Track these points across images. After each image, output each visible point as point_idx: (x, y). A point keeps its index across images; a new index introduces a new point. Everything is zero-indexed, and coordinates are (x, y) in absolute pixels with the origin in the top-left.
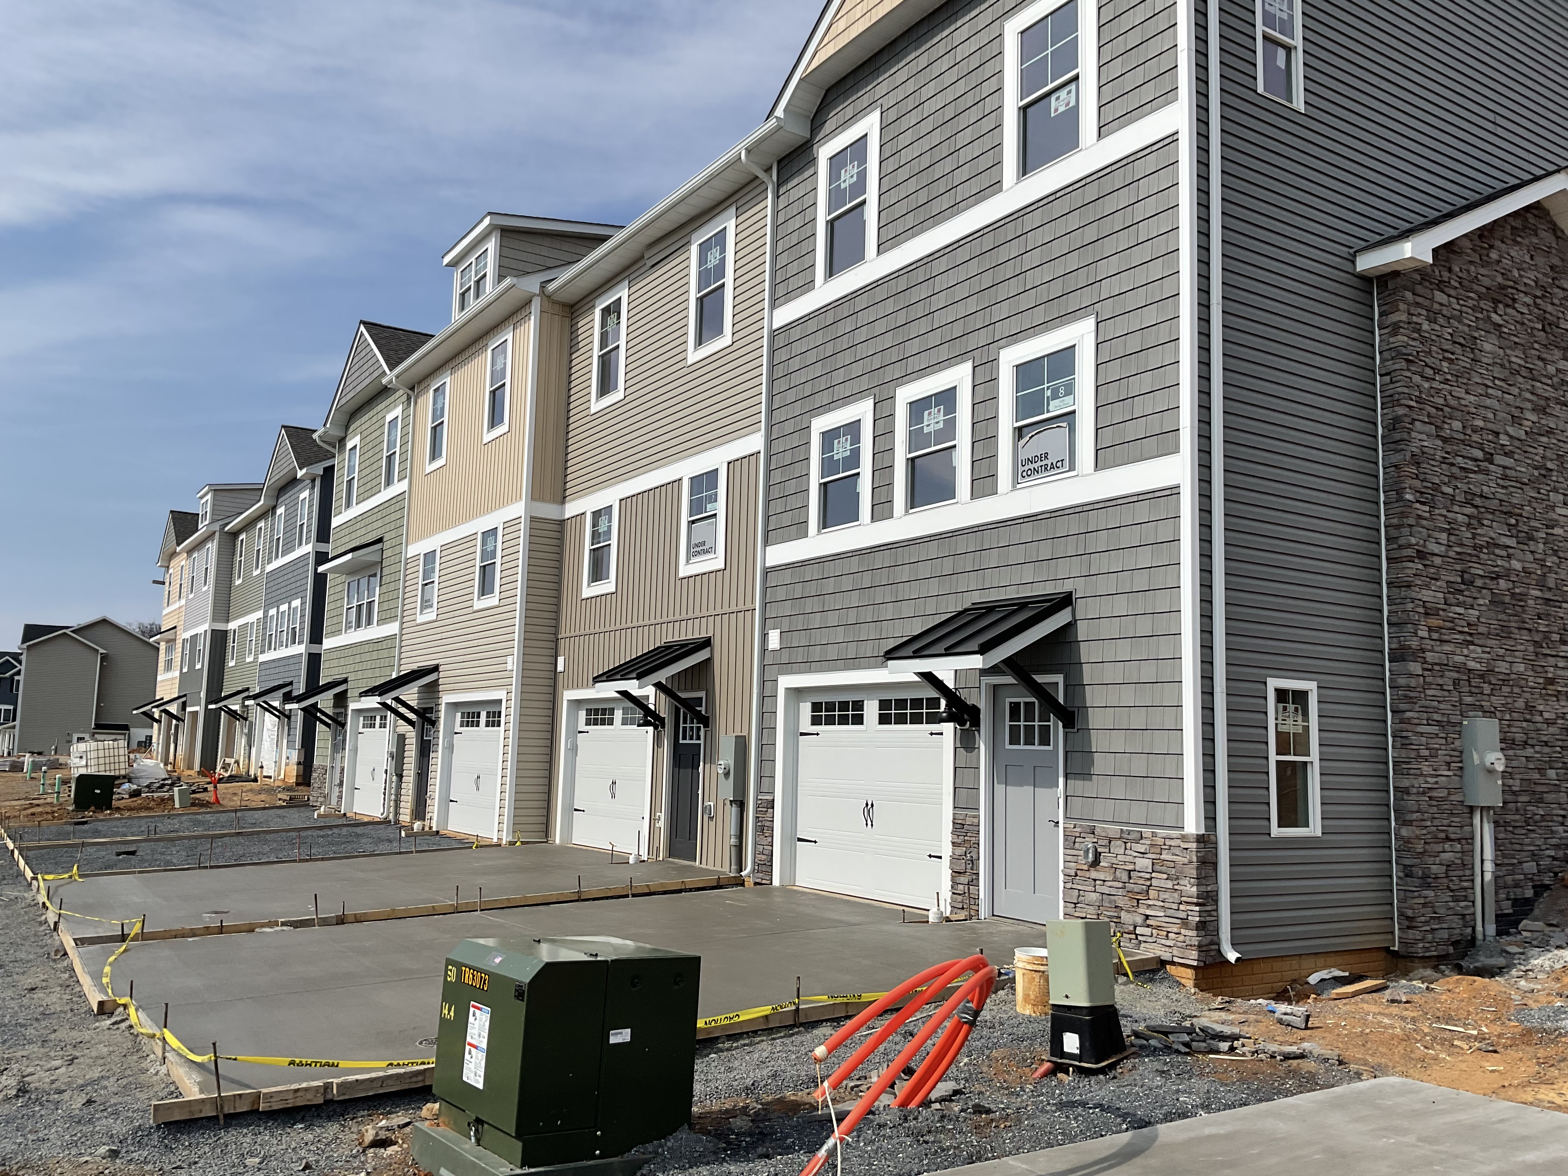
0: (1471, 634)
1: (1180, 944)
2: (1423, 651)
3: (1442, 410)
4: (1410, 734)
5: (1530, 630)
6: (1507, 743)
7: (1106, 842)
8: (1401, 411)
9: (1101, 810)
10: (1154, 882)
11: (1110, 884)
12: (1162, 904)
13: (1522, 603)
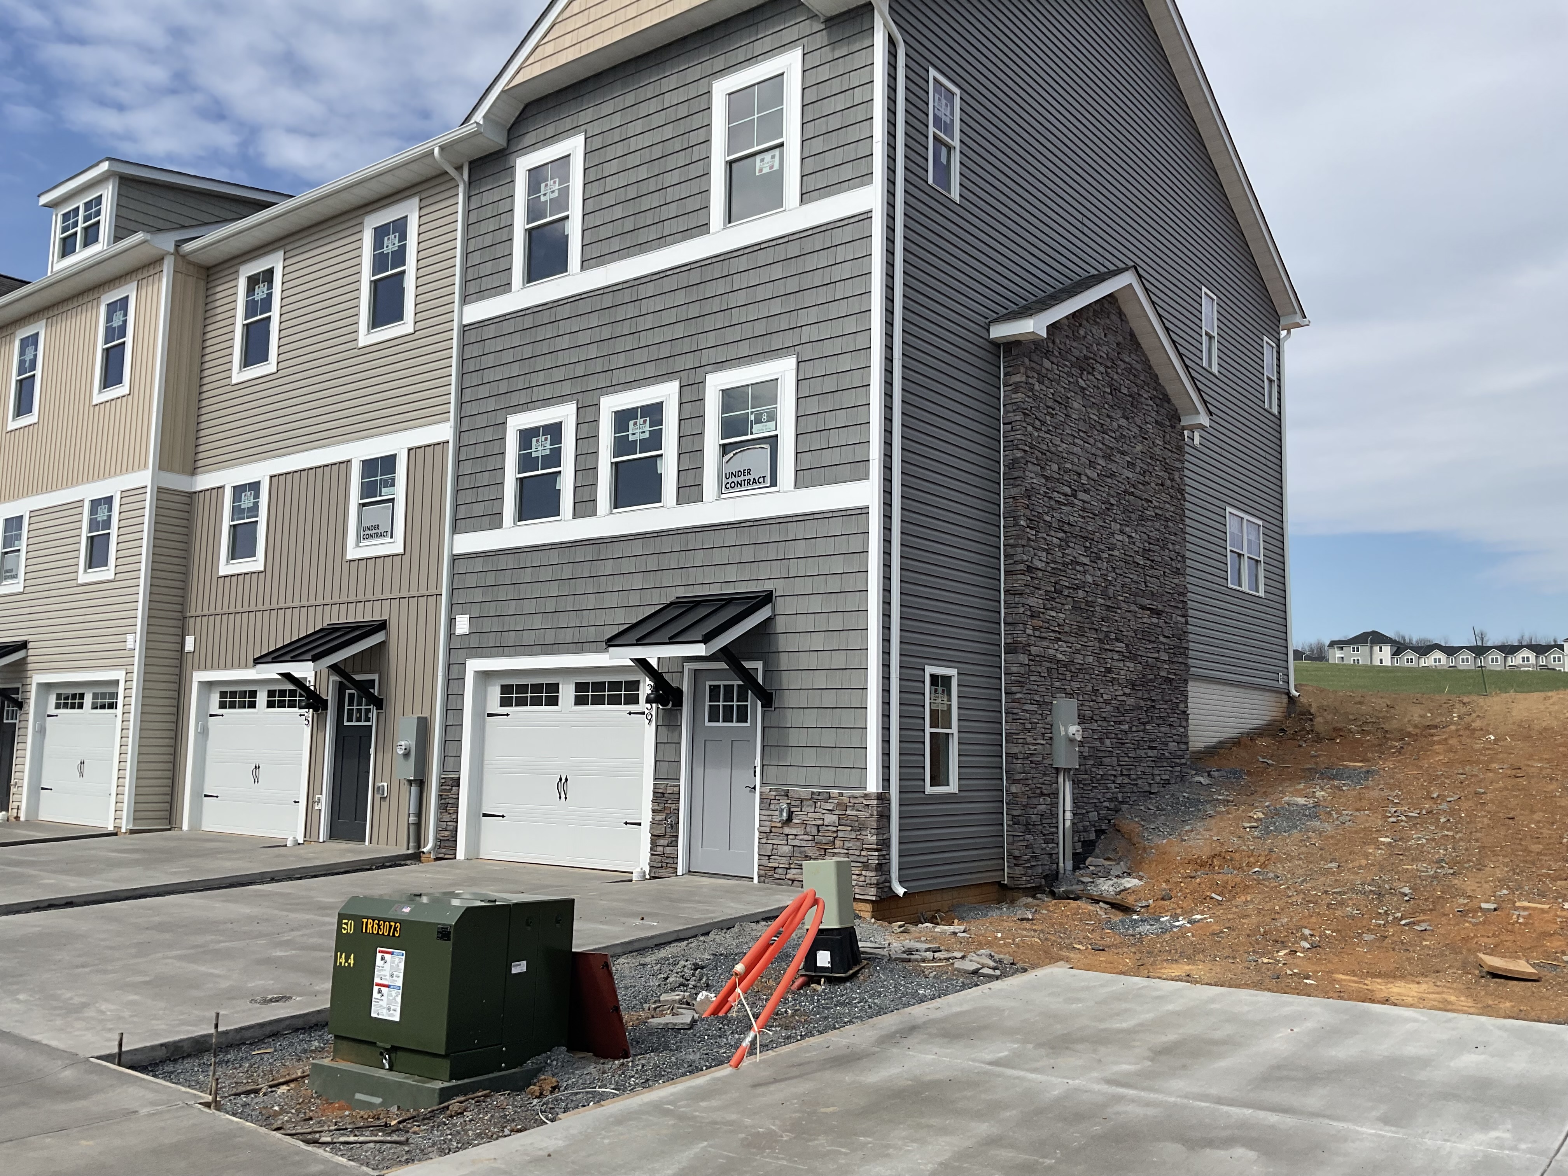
0: (1059, 633)
1: (861, 883)
2: (1029, 645)
3: (1045, 454)
4: (1019, 711)
5: (1096, 630)
6: (1082, 720)
7: (798, 803)
8: (1019, 454)
9: (794, 776)
10: (840, 834)
11: (801, 837)
12: (846, 851)
13: (1092, 609)
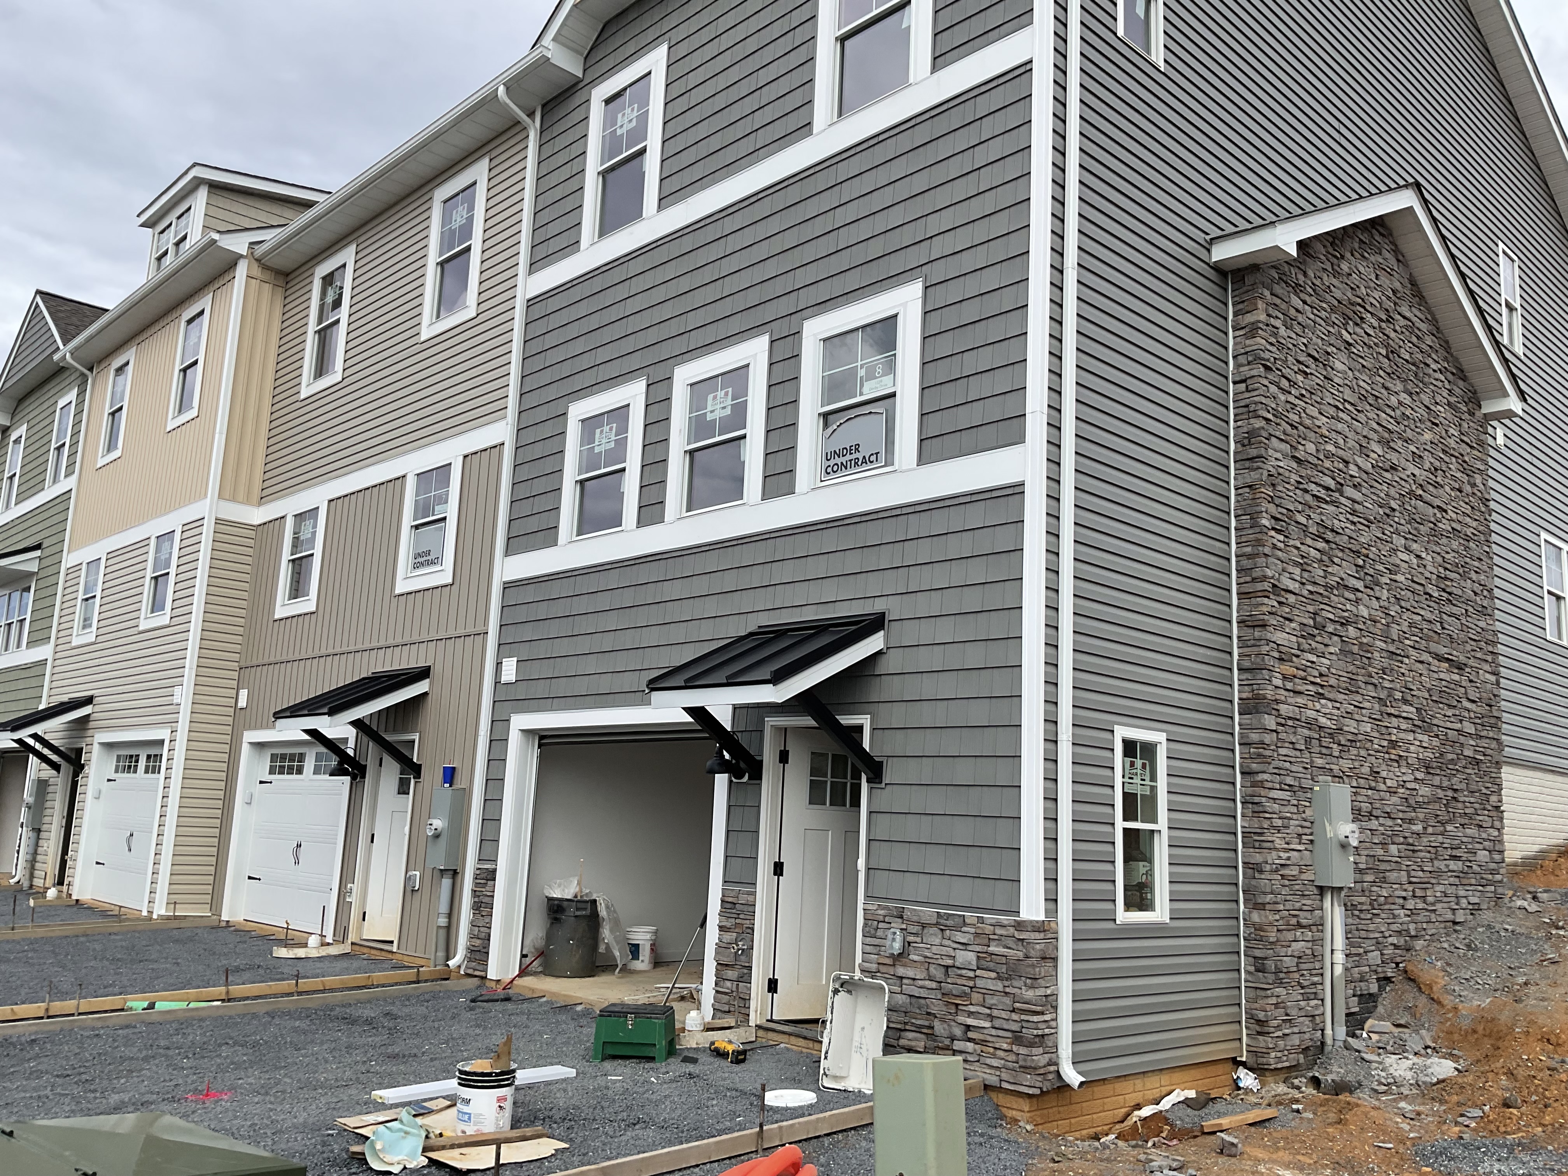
0: (1322, 686)
1: (1010, 1065)
2: (1277, 702)
4: (1264, 800)
5: (1375, 686)
7: (917, 929)
8: (1258, 423)
9: (912, 888)
10: (979, 982)
12: (988, 1011)
13: (1369, 655)
